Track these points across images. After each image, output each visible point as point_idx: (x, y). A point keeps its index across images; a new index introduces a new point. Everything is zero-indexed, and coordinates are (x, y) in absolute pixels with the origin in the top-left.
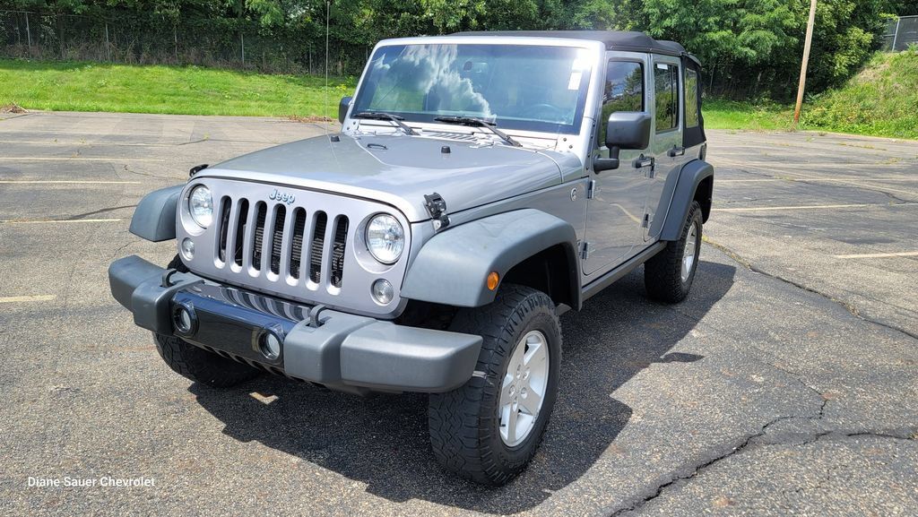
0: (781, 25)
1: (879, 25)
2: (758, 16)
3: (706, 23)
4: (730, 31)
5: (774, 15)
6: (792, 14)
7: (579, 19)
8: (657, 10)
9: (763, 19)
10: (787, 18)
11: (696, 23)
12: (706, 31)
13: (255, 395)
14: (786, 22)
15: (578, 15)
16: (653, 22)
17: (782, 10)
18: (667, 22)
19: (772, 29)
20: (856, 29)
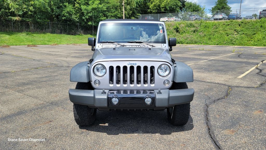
0: (117, 16)
1: (137, 16)
2: (111, 14)
3: (99, 15)
4: (106, 17)
5: (115, 13)
6: (119, 14)
7: (64, 13)
8: (86, 11)
9: (113, 15)
10: (118, 14)
11: (97, 15)
12: (100, 17)
13: (100, 125)
14: (118, 15)
15: (64, 12)
16: (85, 14)
17: (117, 12)
18: (89, 15)
19: (115, 17)
20: (133, 17)
